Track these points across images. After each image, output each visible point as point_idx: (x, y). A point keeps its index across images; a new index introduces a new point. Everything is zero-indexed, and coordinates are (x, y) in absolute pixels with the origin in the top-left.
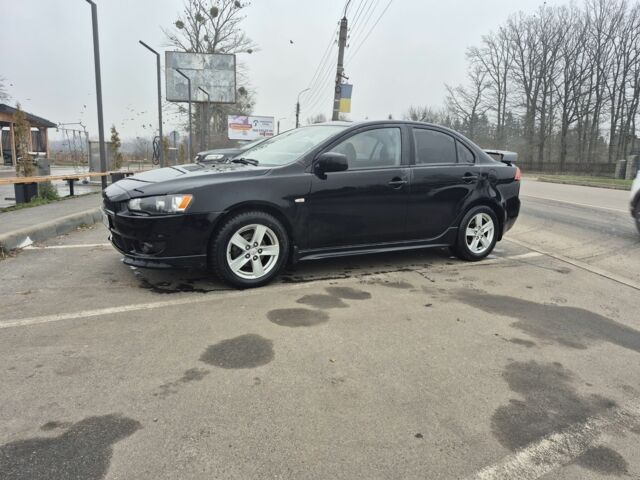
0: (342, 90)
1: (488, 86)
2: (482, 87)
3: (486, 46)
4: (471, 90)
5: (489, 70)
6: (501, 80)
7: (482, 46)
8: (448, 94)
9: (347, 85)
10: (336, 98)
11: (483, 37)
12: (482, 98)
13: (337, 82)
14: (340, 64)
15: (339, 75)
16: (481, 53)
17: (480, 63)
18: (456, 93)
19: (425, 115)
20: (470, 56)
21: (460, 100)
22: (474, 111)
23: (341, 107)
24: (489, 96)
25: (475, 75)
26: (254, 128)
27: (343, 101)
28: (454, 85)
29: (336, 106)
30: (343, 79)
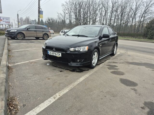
0: (40, 12)
1: (67, 13)
2: (65, 14)
3: (66, 4)
4: (63, 14)
5: (67, 10)
6: (70, 12)
7: (65, 4)
8: (58, 15)
9: (41, 11)
10: (39, 14)
11: (65, 1)
12: (66, 16)
13: (39, 10)
14: (39, 5)
15: (39, 8)
16: (65, 5)
17: (65, 8)
18: (60, 15)
19: (52, 19)
20: (62, 6)
21: (61, 16)
22: (64, 19)
23: (40, 17)
24: (67, 16)
25: (63, 10)
26: (3, 20)
27: (41, 15)
28: (59, 13)
29: (39, 16)
30: (40, 9)
